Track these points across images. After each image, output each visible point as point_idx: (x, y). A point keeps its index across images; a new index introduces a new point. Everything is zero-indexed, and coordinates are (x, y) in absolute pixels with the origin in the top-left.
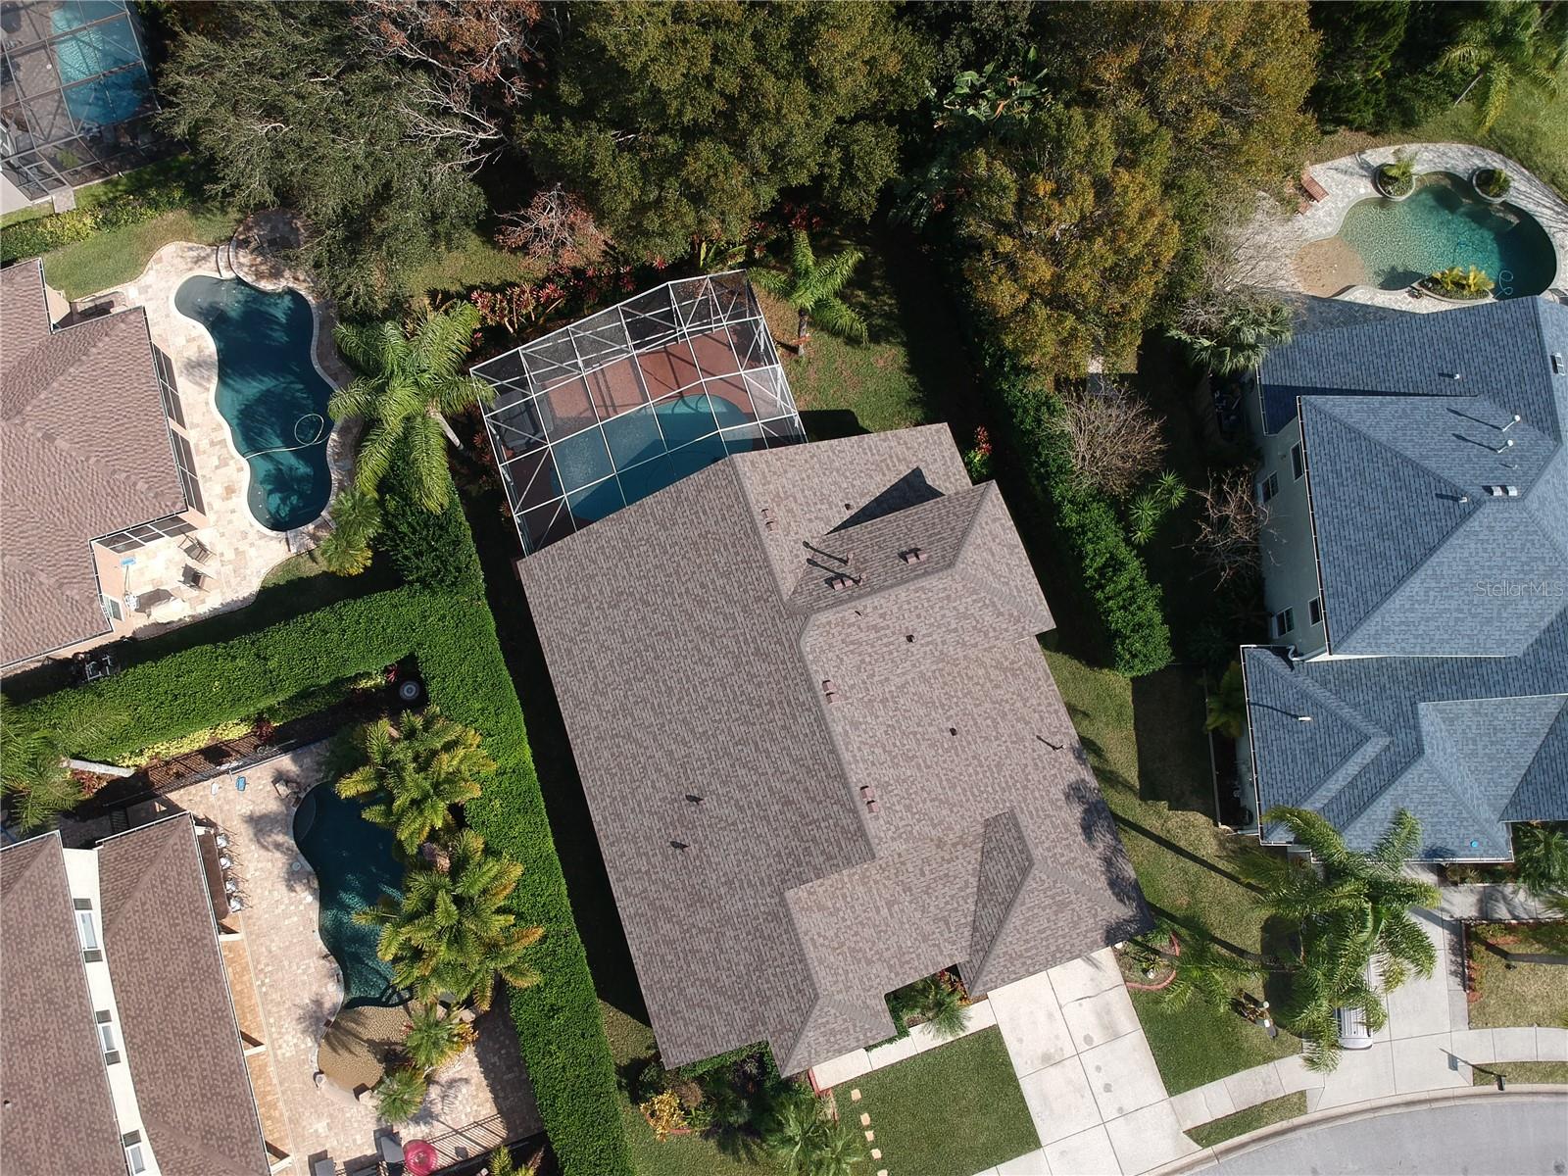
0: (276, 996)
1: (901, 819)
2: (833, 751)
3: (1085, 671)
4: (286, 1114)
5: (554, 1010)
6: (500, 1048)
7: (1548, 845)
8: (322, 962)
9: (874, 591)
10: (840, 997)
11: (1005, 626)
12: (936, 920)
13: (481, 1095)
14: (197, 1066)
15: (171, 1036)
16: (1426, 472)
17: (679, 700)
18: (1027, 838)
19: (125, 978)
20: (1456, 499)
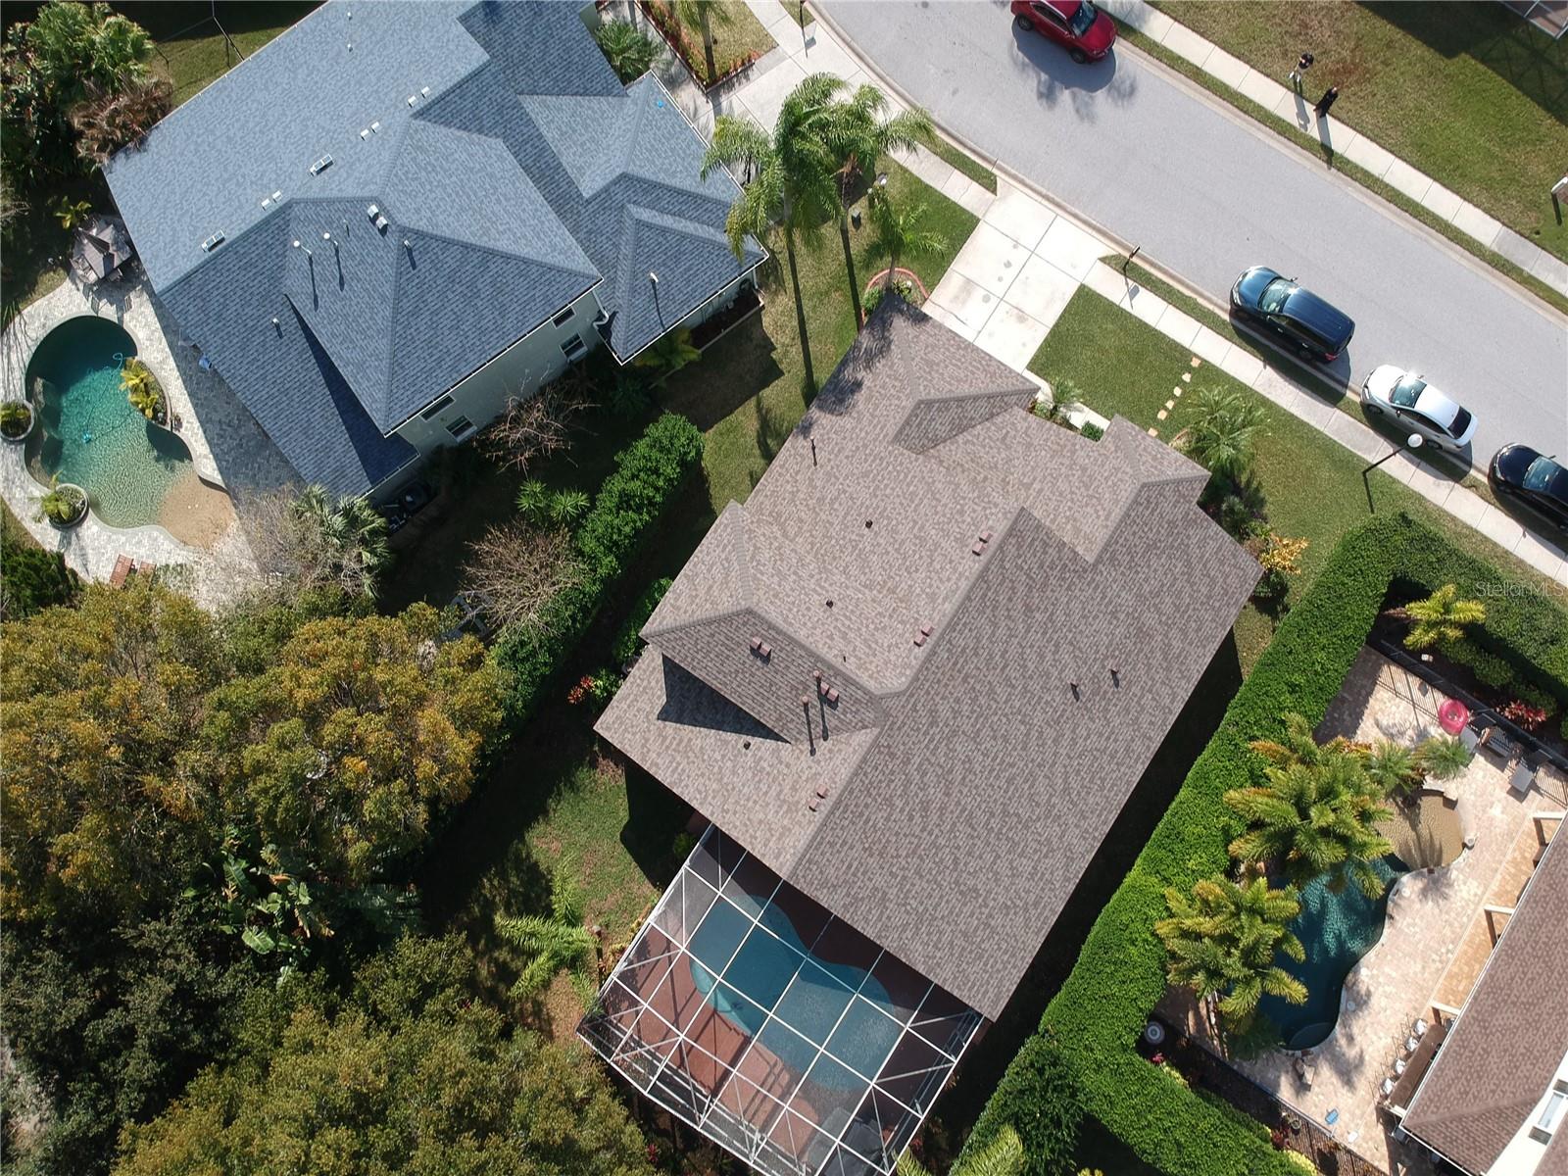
0: (1447, 931)
1: (974, 511)
2: (968, 598)
3: (713, 480)
4: (1512, 846)
5: (1293, 688)
6: (1337, 720)
7: (623, 51)
8: (1397, 917)
9: (819, 659)
10: (1128, 470)
11: (762, 538)
12: (1008, 448)
13: (1377, 708)
14: (1556, 934)
15: (1556, 974)
16: (398, 288)
17: (1012, 765)
18: (904, 418)
19: (1552, 1051)
20: (410, 251)
